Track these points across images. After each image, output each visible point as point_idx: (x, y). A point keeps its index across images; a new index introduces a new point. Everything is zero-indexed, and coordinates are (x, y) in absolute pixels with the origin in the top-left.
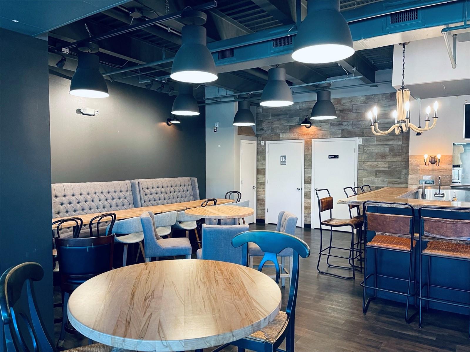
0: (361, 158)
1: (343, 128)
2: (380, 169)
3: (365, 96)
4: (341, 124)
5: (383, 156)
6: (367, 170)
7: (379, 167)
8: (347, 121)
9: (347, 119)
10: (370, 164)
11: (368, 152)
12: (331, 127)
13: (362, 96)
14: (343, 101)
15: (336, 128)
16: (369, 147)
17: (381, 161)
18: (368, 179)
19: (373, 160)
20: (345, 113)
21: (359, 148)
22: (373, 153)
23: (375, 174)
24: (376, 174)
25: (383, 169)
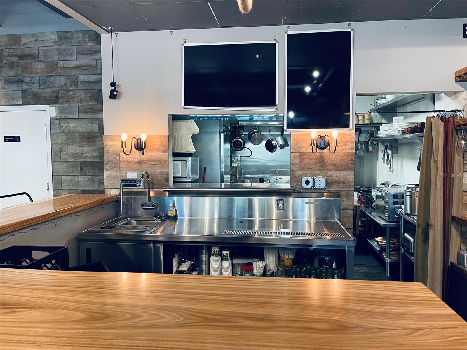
0: (57, 140)
1: (25, 87)
2: (88, 160)
3: (57, 32)
4: (20, 81)
5: (91, 139)
6: (66, 162)
7: (86, 157)
8: (31, 76)
9: (31, 73)
10: (71, 151)
11: (66, 130)
12: (6, 86)
13: (53, 33)
14: (24, 40)
15: (14, 87)
16: (69, 123)
17: (86, 146)
18: (69, 178)
19: (76, 145)
20: (27, 61)
21: (52, 124)
22: (74, 132)
23: (79, 168)
24: (81, 169)
25: (91, 160)
